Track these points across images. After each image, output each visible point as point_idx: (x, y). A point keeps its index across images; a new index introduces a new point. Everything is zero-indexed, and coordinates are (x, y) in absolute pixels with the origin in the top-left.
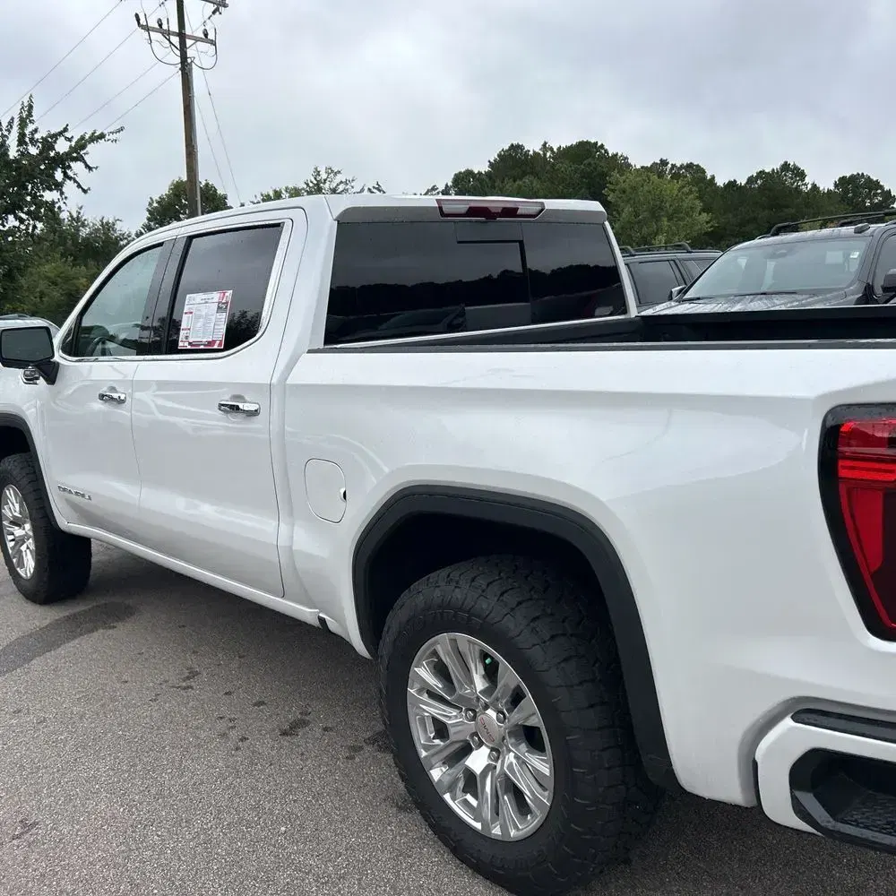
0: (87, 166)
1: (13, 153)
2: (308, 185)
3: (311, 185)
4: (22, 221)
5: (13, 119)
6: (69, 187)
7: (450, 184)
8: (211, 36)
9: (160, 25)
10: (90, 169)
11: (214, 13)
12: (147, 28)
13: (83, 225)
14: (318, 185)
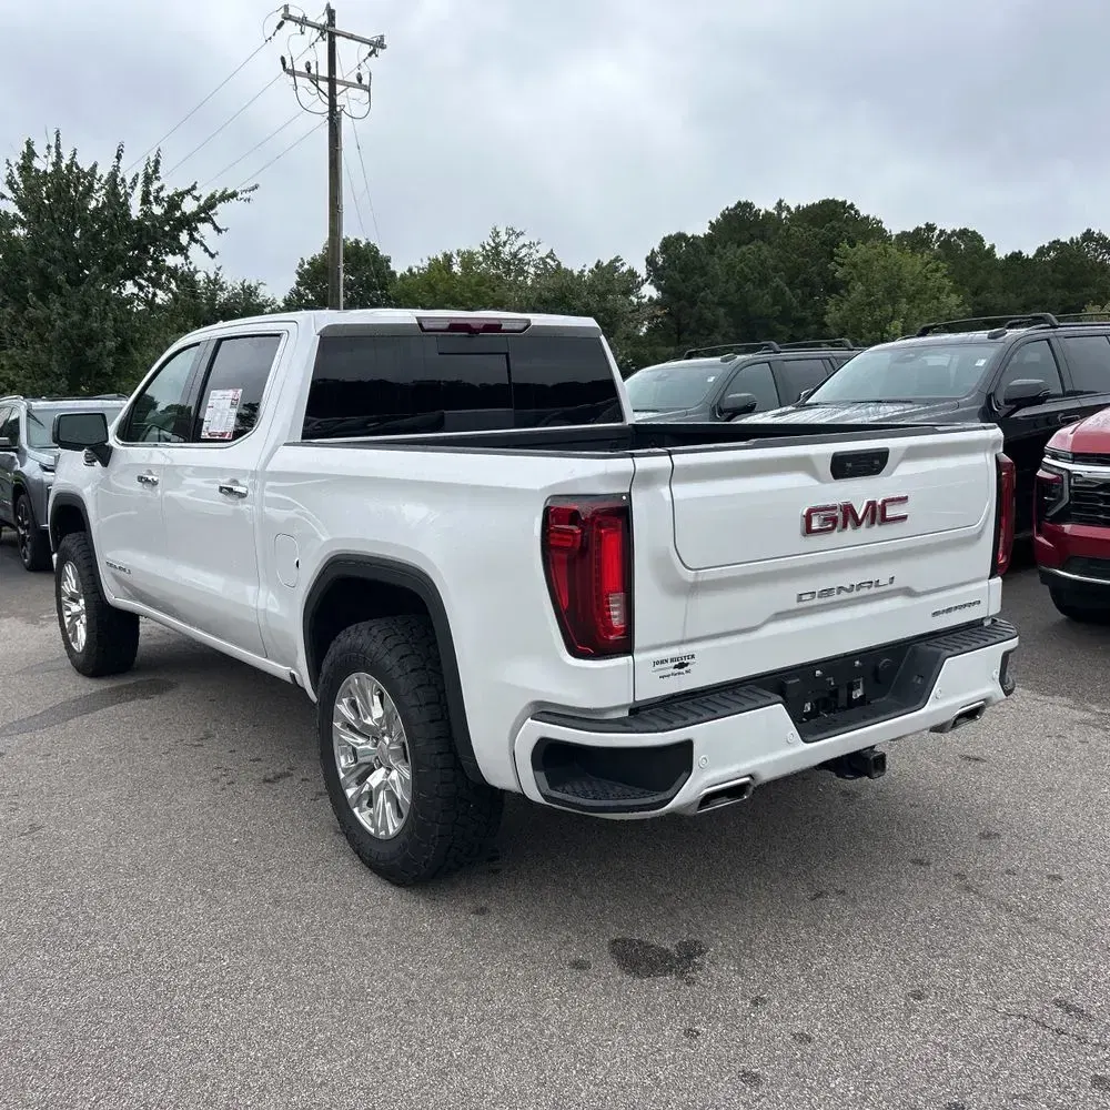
0: (216, 228)
1: (136, 211)
2: (484, 248)
3: (488, 248)
4: (141, 288)
5: (137, 175)
6: (195, 250)
7: (657, 249)
8: (365, 81)
9: (309, 69)
10: (219, 231)
11: (370, 55)
12: (293, 73)
13: (222, 289)
14: (496, 248)
